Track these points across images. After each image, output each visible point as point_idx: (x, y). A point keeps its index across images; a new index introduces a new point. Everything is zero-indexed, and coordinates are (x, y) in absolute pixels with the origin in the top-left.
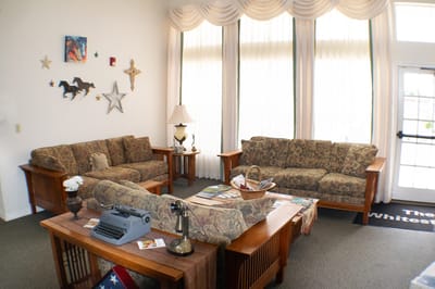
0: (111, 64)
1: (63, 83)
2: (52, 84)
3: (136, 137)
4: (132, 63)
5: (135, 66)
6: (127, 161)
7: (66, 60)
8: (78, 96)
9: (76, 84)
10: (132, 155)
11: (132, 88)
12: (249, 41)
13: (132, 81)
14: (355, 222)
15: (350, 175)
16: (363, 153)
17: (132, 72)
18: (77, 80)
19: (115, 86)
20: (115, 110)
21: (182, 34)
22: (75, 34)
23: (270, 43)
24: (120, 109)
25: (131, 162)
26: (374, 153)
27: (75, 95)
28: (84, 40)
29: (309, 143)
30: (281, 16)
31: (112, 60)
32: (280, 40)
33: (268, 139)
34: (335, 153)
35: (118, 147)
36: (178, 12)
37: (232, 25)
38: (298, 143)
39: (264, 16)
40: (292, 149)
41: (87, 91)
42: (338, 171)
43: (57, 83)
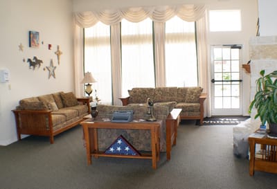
0: (49, 49)
1: (29, 60)
2: (24, 61)
3: (65, 92)
4: (58, 48)
5: (60, 49)
6: (65, 106)
7: (30, 46)
8: (36, 68)
9: (34, 61)
10: (67, 103)
11: (59, 63)
12: (127, 34)
13: (58, 59)
14: (196, 124)
15: (190, 102)
16: (196, 91)
17: (58, 54)
18: (35, 58)
19: (51, 62)
20: (52, 77)
21: (84, 29)
22: (34, 30)
23: (139, 35)
24: (54, 76)
25: (67, 107)
26: (202, 90)
27: (34, 67)
28: (37, 33)
29: (165, 89)
30: (145, 21)
31: (50, 46)
32: (145, 33)
33: (142, 89)
34: (180, 92)
35: (59, 99)
36: (81, 15)
37: (116, 25)
38: (159, 90)
39: (136, 20)
40: (157, 93)
41: (40, 65)
42: (183, 101)
43: (26, 60)
